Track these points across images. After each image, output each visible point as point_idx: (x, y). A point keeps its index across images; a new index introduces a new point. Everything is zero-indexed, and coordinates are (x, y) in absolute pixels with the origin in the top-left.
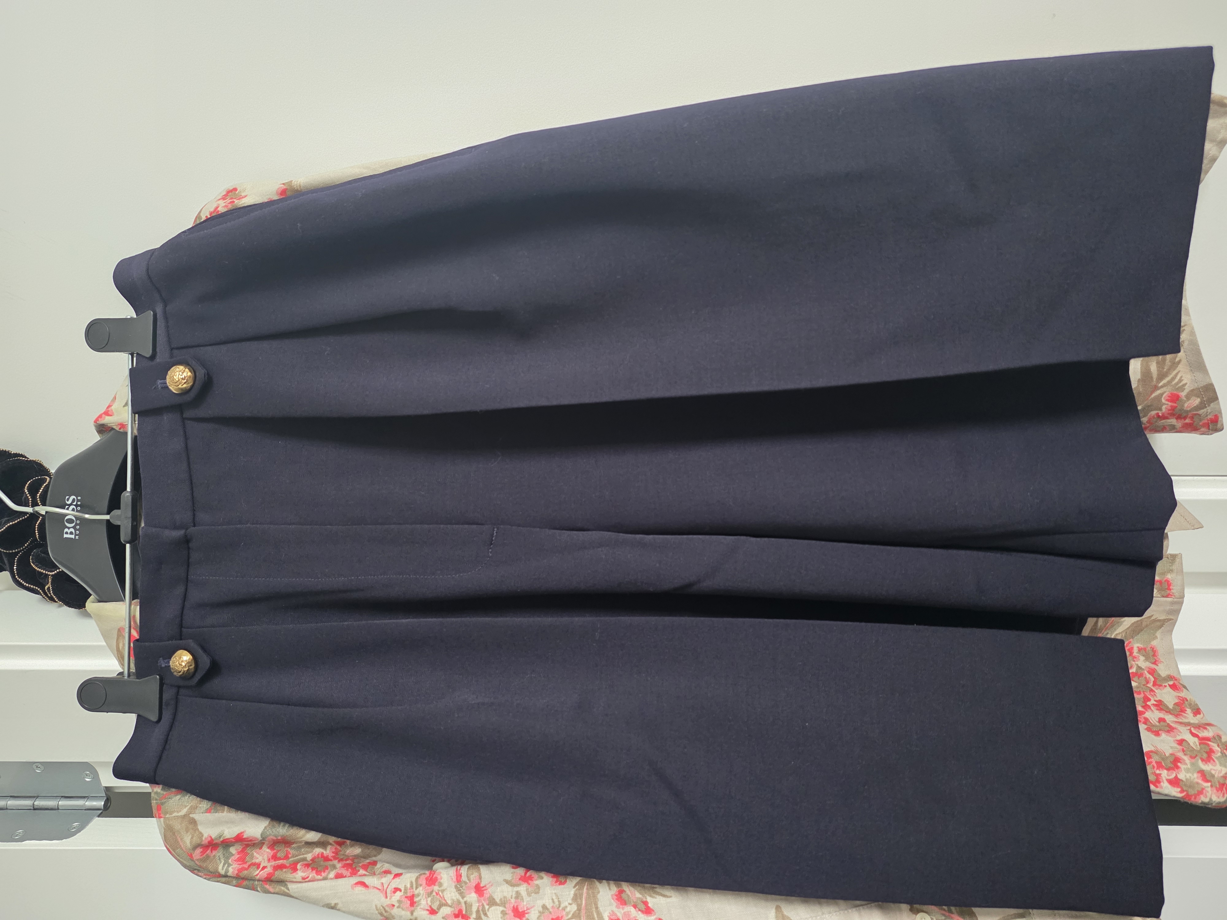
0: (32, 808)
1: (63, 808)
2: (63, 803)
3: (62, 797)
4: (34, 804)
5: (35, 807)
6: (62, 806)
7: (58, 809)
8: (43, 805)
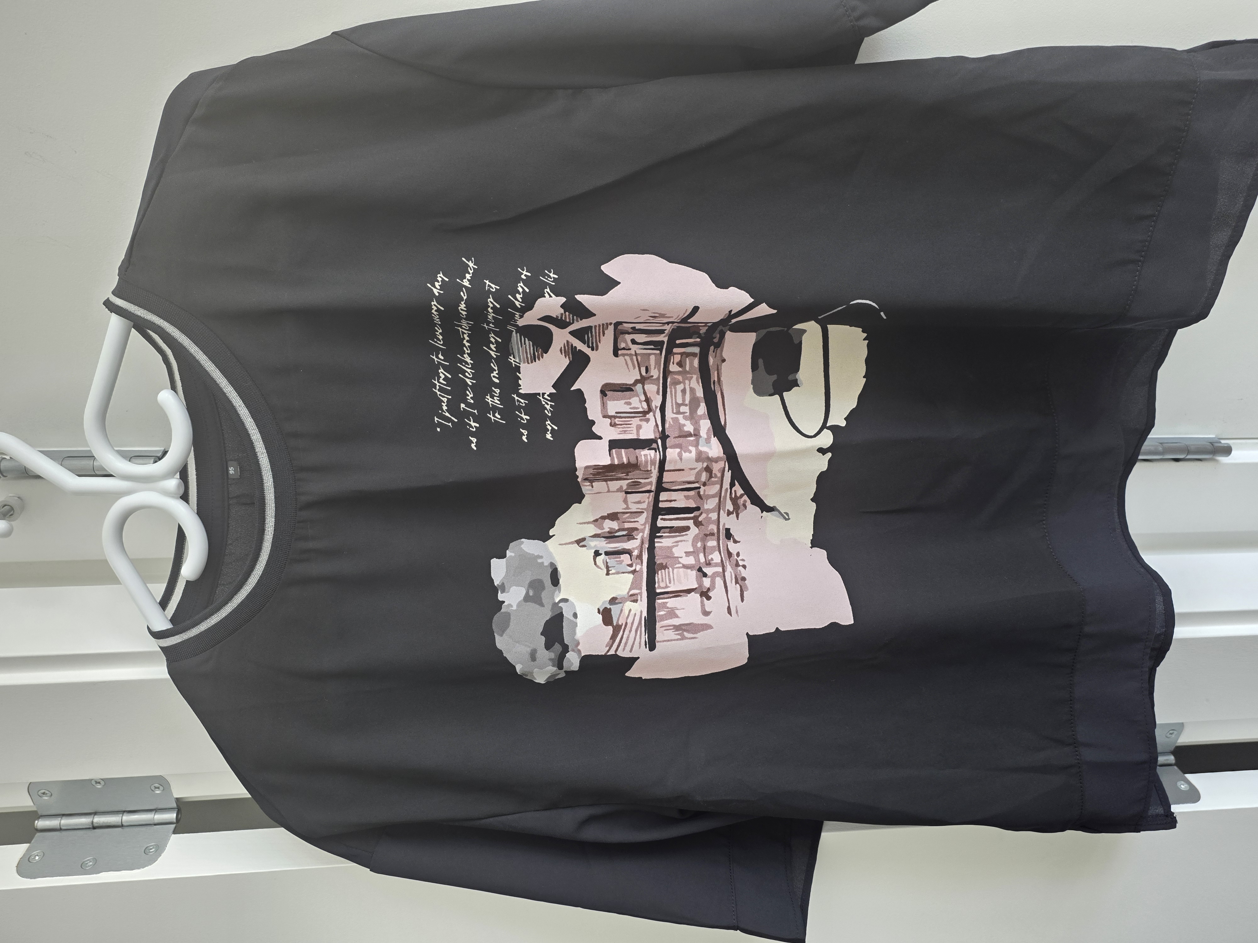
0: (91, 827)
1: (129, 823)
2: (127, 818)
3: (124, 812)
4: (93, 822)
5: (95, 825)
6: (127, 822)
7: (123, 825)
8: (103, 822)
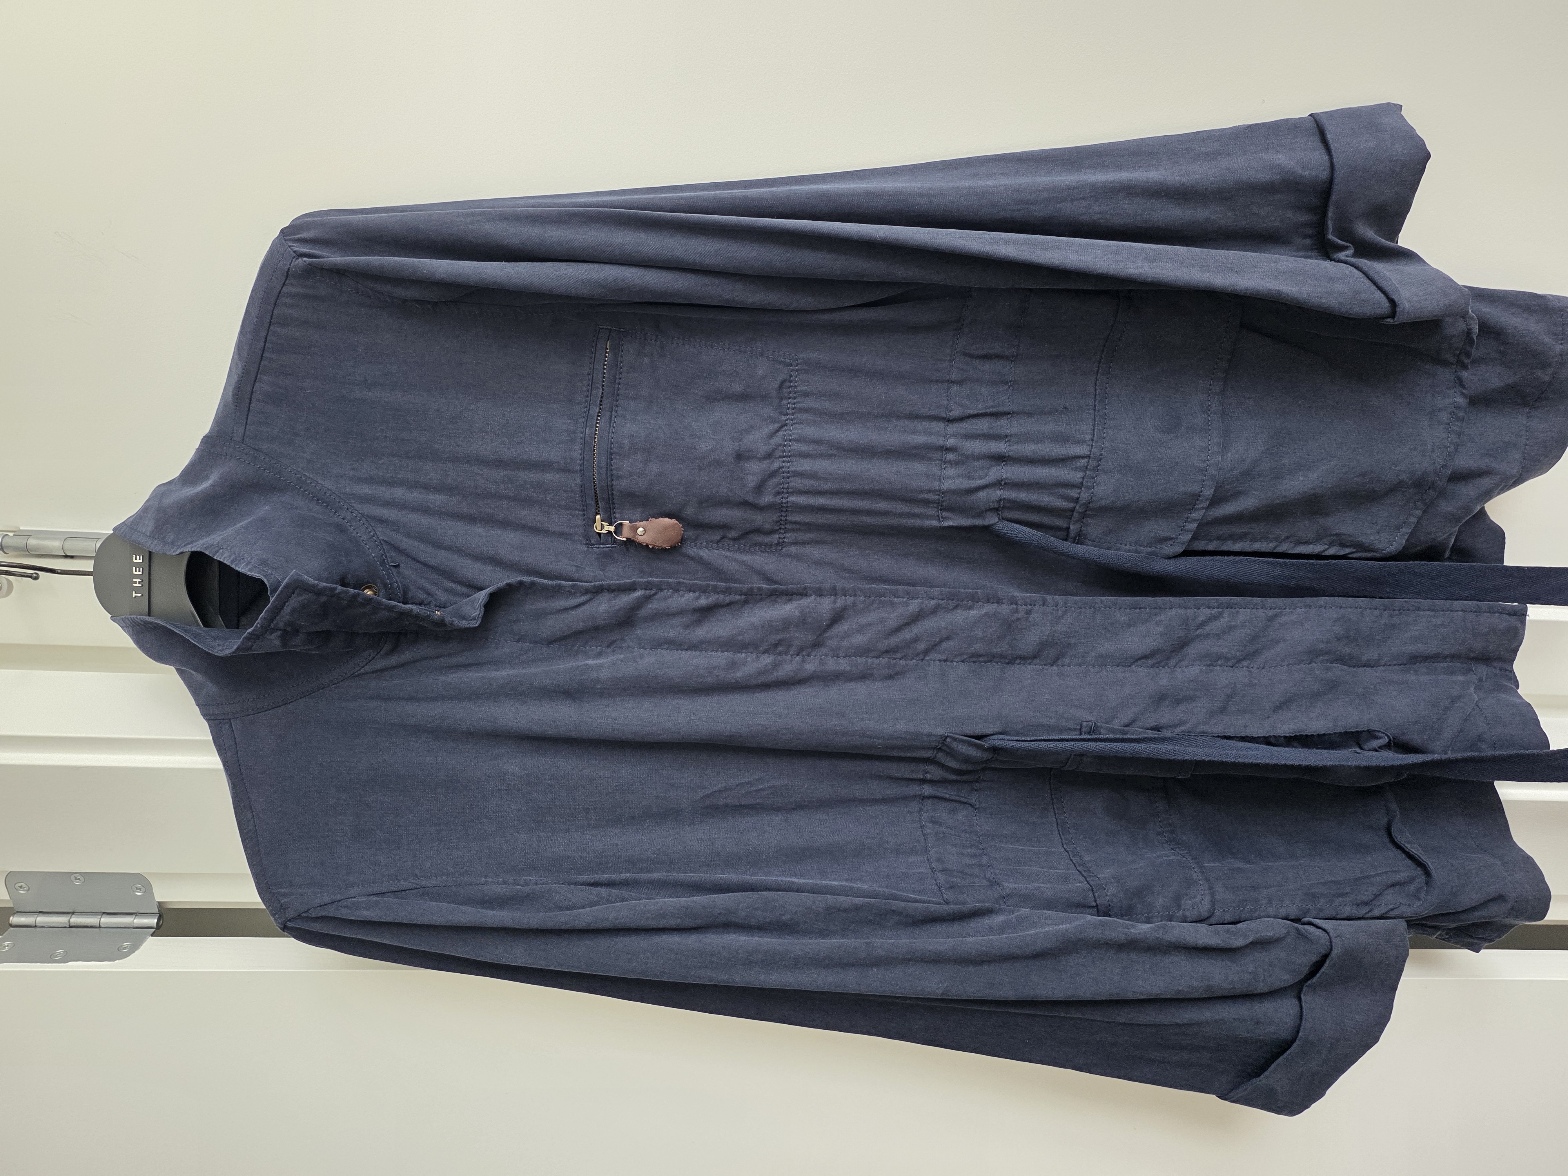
0: (68, 926)
1: (106, 926)
2: (105, 920)
3: (104, 913)
4: (69, 921)
5: (71, 925)
6: (105, 924)
7: (100, 927)
8: (81, 923)
